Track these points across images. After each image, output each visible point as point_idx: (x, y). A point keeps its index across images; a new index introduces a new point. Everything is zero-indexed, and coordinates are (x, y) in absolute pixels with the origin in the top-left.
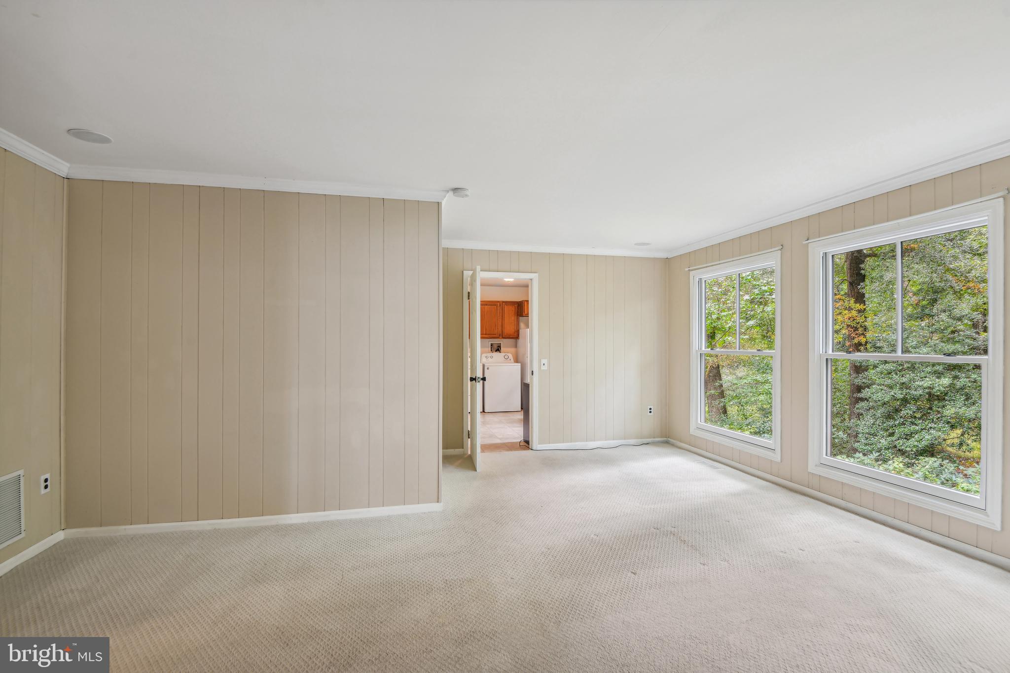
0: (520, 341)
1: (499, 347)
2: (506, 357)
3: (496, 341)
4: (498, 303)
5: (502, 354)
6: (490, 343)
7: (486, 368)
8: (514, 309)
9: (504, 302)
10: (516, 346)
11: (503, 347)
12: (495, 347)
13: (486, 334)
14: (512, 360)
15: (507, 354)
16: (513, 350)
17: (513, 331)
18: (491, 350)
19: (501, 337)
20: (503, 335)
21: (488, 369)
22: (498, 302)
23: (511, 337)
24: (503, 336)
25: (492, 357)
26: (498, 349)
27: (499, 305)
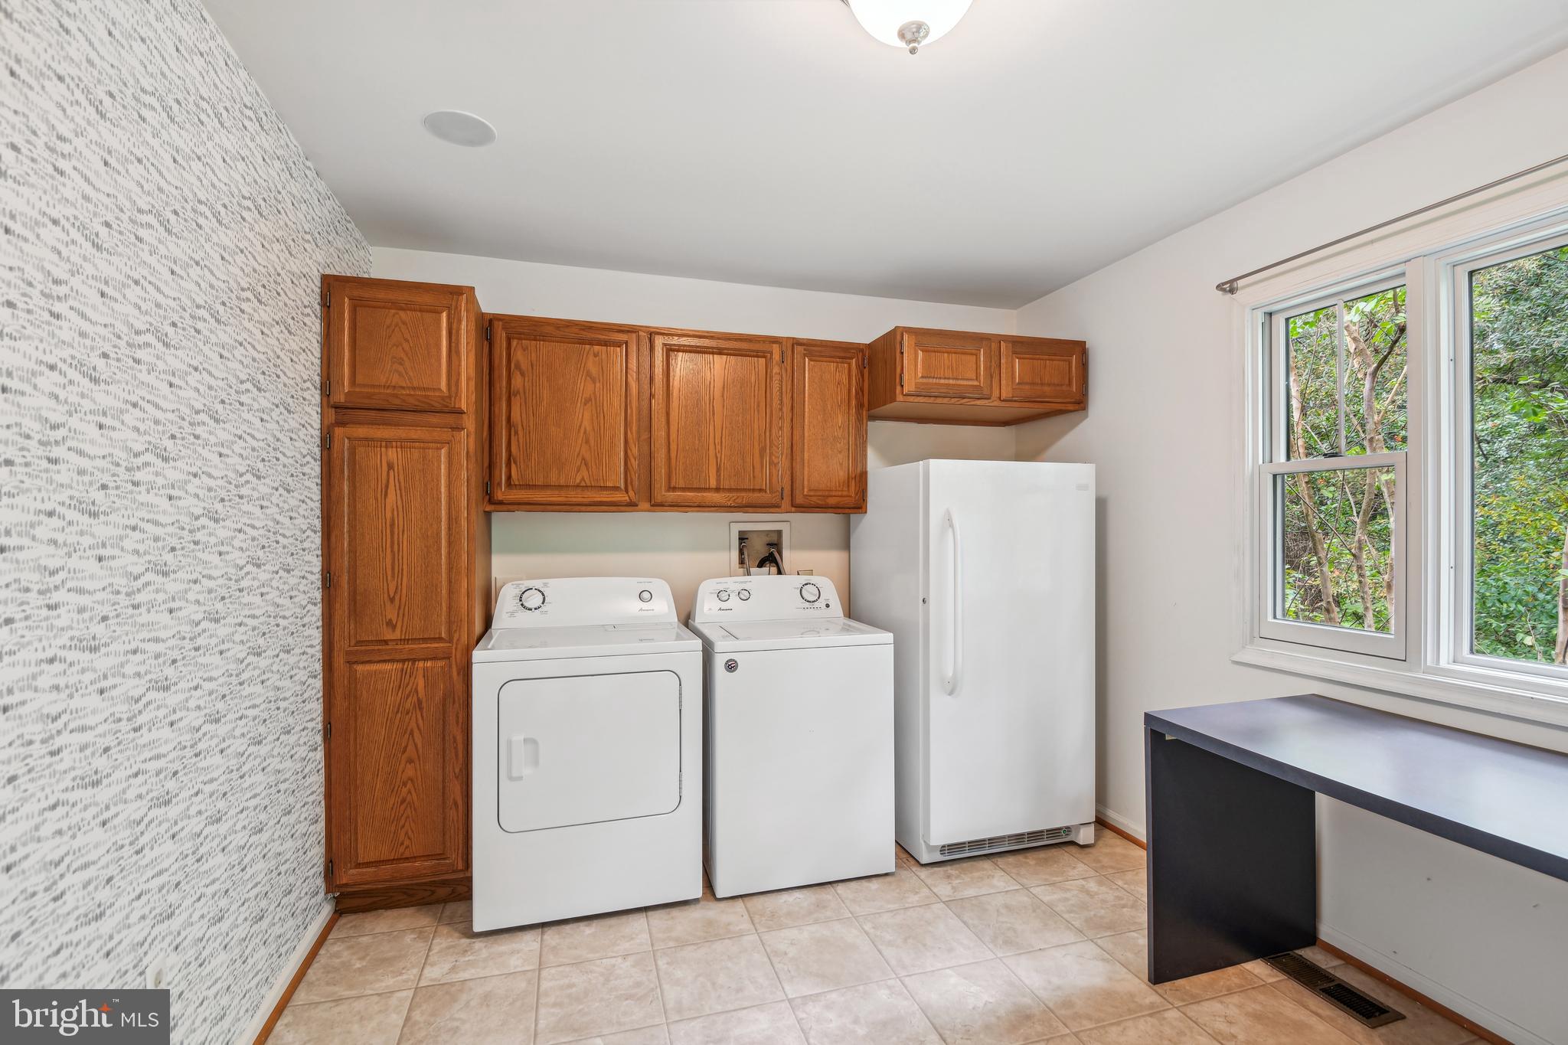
0: (869, 526)
1: (770, 545)
2: (810, 593)
3: (760, 523)
4: (776, 348)
5: (789, 583)
6: (736, 529)
7: (719, 662)
8: (845, 381)
9: (796, 342)
10: (846, 545)
11: (791, 548)
12: (759, 548)
13: (718, 490)
14: (837, 609)
15: (813, 579)
16: (834, 558)
17: (842, 474)
18: (742, 562)
19: (786, 503)
20: (797, 492)
21: (731, 666)
22: (775, 340)
23: (832, 501)
24: (799, 500)
25: (745, 595)
26: (771, 554)
27: (776, 356)
